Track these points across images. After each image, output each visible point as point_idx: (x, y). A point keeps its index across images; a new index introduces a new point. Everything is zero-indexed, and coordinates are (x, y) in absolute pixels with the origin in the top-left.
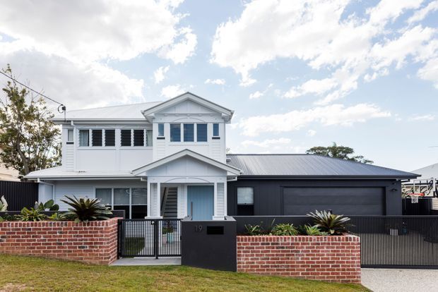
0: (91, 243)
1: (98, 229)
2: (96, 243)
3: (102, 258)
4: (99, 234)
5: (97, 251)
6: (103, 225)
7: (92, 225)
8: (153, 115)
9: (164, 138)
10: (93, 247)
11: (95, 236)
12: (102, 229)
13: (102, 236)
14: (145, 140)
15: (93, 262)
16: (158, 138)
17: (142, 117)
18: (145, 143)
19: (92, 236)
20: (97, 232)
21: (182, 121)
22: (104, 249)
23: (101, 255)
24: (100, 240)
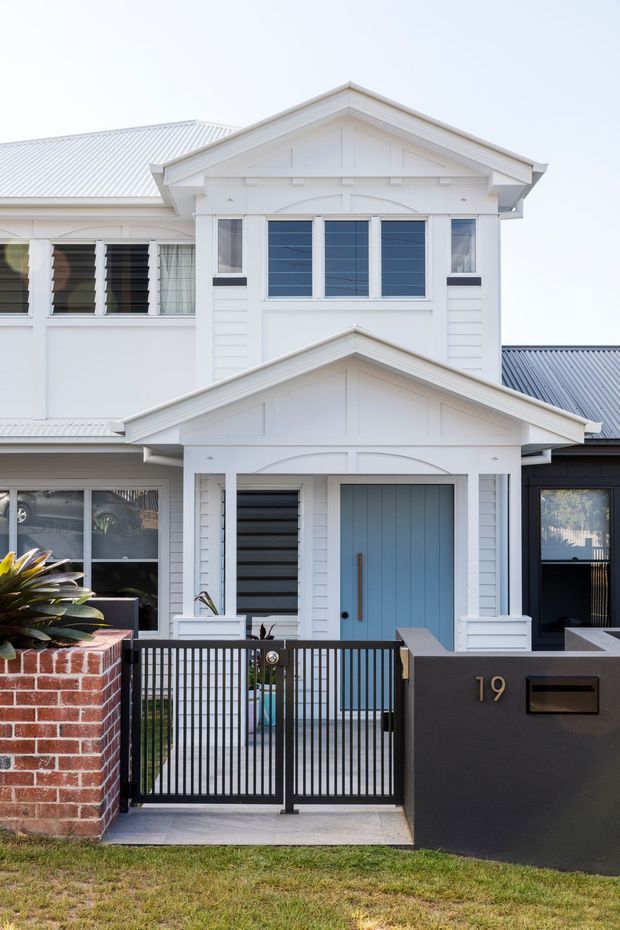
0: (27, 747)
1: (57, 684)
2: (46, 747)
3: (73, 811)
4: (60, 706)
5: (53, 779)
6: (77, 668)
7: (30, 668)
8: (198, 182)
9: (242, 282)
10: (33, 763)
11: (43, 715)
12: (72, 683)
13: (74, 715)
14: (153, 287)
15: (37, 825)
16: (218, 282)
17: (151, 192)
18: (153, 298)
19: (29, 715)
20: (51, 698)
21: (320, 207)
22: (81, 772)
23: (66, 796)
24: (65, 731)
